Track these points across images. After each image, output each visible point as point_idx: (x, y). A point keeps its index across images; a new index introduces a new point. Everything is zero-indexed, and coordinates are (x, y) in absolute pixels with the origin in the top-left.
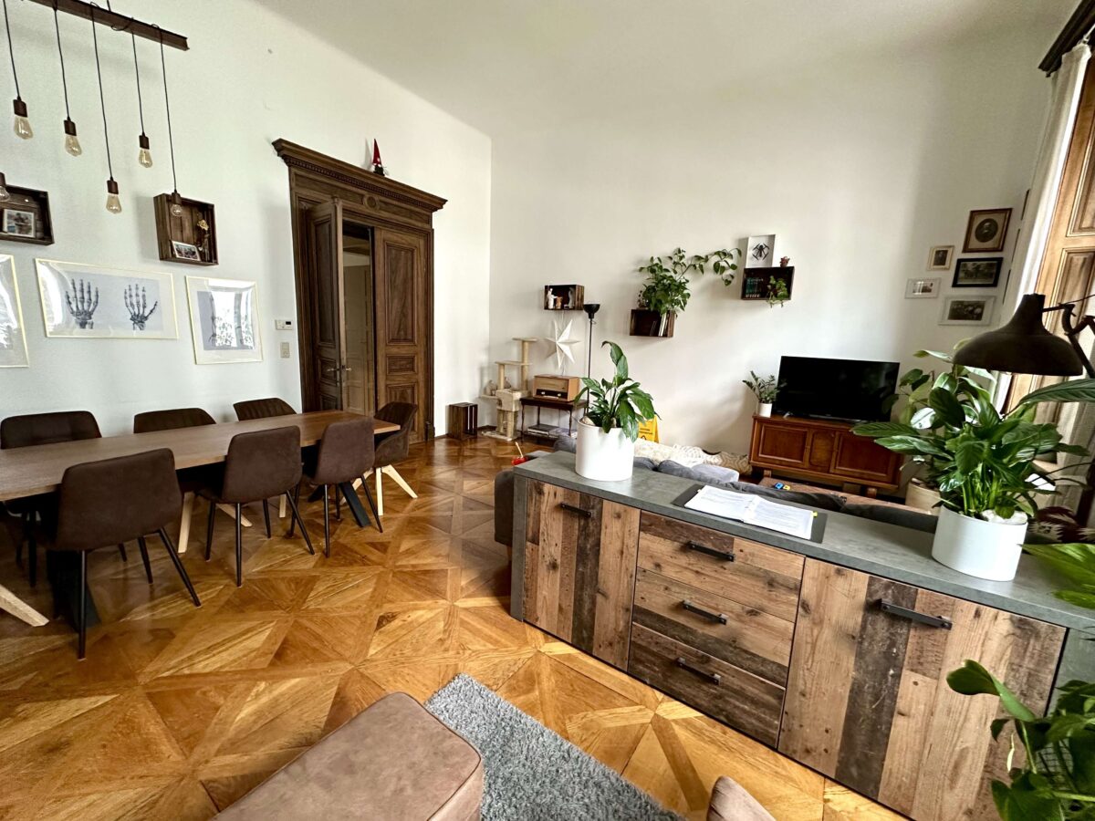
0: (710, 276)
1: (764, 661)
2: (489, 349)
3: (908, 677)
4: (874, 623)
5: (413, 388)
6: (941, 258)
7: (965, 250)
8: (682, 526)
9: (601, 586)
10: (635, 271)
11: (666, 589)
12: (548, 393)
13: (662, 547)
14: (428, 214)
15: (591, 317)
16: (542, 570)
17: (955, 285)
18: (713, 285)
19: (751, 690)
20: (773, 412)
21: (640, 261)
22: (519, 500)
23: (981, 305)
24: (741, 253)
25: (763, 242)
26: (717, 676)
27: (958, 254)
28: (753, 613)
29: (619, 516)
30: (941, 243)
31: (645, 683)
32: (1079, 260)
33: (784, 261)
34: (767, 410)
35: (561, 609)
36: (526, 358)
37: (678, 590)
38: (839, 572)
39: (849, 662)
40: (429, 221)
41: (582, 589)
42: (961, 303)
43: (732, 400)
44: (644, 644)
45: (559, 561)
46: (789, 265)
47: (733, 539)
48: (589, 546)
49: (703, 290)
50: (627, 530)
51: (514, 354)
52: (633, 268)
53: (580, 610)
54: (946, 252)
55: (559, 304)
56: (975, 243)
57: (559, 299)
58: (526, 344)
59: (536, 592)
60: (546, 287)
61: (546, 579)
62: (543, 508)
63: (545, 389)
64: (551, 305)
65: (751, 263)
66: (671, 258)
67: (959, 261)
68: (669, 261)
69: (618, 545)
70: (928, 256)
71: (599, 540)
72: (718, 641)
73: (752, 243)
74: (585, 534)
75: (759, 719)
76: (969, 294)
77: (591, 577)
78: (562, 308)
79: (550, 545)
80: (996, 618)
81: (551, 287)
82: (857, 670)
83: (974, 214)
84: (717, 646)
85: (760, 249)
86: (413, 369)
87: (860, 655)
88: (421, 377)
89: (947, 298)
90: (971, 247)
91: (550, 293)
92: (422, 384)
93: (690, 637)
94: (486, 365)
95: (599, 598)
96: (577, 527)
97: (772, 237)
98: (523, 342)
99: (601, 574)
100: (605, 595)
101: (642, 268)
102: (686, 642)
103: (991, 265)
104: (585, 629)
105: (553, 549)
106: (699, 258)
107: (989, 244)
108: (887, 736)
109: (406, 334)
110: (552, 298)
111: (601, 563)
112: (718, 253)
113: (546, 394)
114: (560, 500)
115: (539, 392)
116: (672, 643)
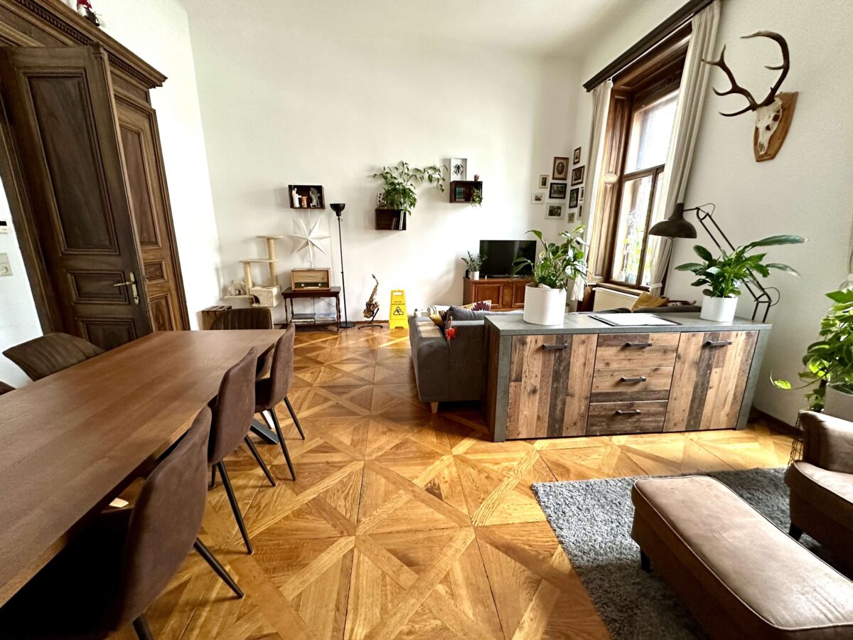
0: (426, 184)
1: (659, 392)
2: (221, 249)
3: (714, 370)
4: (704, 353)
5: (166, 298)
6: (544, 183)
7: (554, 178)
8: (622, 336)
9: (570, 391)
10: (369, 176)
11: (612, 375)
12: (307, 284)
13: (609, 352)
14: (146, 89)
15: (338, 214)
16: (524, 398)
17: (550, 197)
18: (429, 190)
19: (653, 409)
20: (480, 277)
21: (372, 169)
22: (504, 354)
23: (559, 208)
24: (447, 169)
25: (459, 163)
26: (638, 411)
27: (550, 181)
28: (656, 370)
29: (584, 342)
30: (544, 173)
31: (596, 436)
32: (609, 186)
33: (476, 177)
34: (476, 276)
35: (539, 418)
36: (273, 255)
37: (618, 373)
38: (693, 335)
39: (694, 373)
40: (147, 98)
41: (556, 398)
42: (553, 207)
43: (447, 272)
44: (596, 413)
45: (538, 387)
46: (479, 180)
47: (649, 335)
48: (561, 368)
49: (423, 194)
50: (589, 349)
51: (254, 252)
52: (367, 174)
53: (554, 412)
54: (546, 179)
55: (305, 203)
56: (557, 175)
57: (305, 198)
58: (272, 241)
59: (518, 415)
60: (290, 186)
61: (527, 403)
62: (526, 354)
63: (304, 281)
64: (297, 204)
65: (455, 177)
66: (397, 169)
67: (552, 184)
68: (396, 171)
69: (582, 360)
70: (538, 181)
71: (570, 362)
72: (638, 392)
73: (454, 163)
74: (559, 361)
75: (656, 421)
76: (556, 202)
77: (563, 388)
78: (309, 206)
79: (531, 378)
80: (737, 335)
81: (295, 186)
82: (697, 377)
83: (556, 158)
84: (638, 395)
85: (458, 167)
86: (162, 277)
87: (698, 370)
88: (172, 284)
89: (548, 204)
90: (555, 177)
91: (294, 192)
92: (174, 293)
93: (624, 397)
94: (220, 266)
95: (568, 399)
96: (553, 359)
97: (465, 160)
98: (268, 239)
99: (570, 382)
100: (572, 396)
101: (375, 175)
102: (621, 401)
103: (562, 187)
104: (558, 423)
105: (533, 381)
106: (417, 170)
107: (562, 176)
108: (705, 400)
109: (150, 237)
110: (296, 197)
111: (570, 376)
112: (430, 168)
113: (305, 286)
114: (540, 344)
115: (298, 285)
116: (613, 405)
